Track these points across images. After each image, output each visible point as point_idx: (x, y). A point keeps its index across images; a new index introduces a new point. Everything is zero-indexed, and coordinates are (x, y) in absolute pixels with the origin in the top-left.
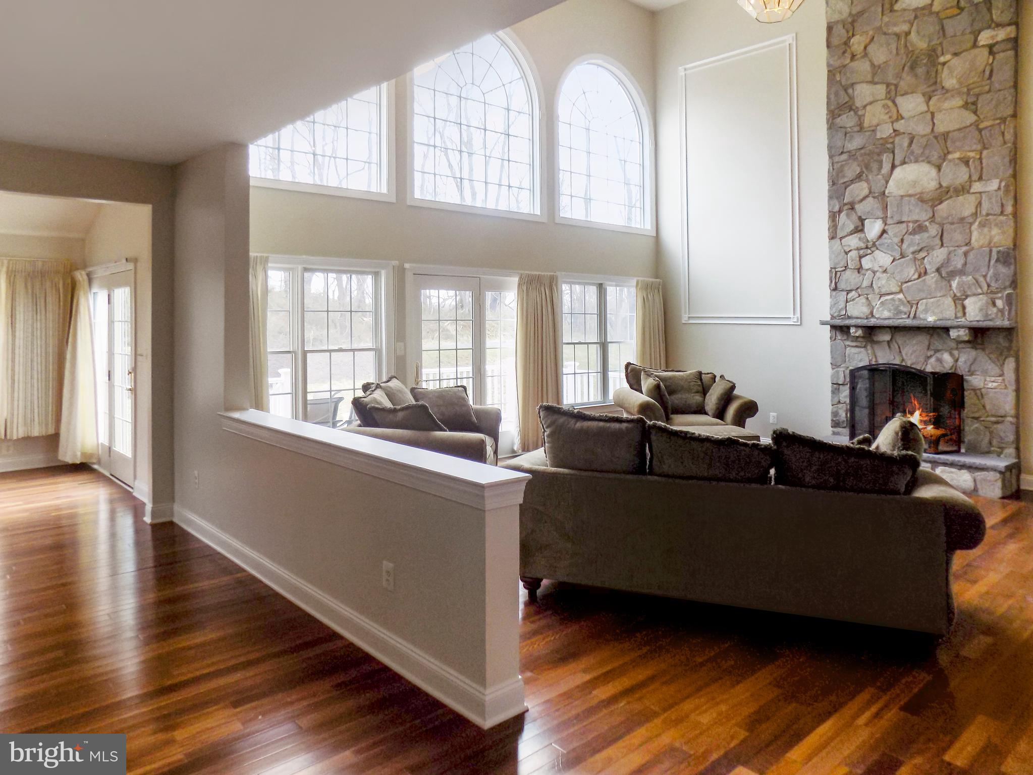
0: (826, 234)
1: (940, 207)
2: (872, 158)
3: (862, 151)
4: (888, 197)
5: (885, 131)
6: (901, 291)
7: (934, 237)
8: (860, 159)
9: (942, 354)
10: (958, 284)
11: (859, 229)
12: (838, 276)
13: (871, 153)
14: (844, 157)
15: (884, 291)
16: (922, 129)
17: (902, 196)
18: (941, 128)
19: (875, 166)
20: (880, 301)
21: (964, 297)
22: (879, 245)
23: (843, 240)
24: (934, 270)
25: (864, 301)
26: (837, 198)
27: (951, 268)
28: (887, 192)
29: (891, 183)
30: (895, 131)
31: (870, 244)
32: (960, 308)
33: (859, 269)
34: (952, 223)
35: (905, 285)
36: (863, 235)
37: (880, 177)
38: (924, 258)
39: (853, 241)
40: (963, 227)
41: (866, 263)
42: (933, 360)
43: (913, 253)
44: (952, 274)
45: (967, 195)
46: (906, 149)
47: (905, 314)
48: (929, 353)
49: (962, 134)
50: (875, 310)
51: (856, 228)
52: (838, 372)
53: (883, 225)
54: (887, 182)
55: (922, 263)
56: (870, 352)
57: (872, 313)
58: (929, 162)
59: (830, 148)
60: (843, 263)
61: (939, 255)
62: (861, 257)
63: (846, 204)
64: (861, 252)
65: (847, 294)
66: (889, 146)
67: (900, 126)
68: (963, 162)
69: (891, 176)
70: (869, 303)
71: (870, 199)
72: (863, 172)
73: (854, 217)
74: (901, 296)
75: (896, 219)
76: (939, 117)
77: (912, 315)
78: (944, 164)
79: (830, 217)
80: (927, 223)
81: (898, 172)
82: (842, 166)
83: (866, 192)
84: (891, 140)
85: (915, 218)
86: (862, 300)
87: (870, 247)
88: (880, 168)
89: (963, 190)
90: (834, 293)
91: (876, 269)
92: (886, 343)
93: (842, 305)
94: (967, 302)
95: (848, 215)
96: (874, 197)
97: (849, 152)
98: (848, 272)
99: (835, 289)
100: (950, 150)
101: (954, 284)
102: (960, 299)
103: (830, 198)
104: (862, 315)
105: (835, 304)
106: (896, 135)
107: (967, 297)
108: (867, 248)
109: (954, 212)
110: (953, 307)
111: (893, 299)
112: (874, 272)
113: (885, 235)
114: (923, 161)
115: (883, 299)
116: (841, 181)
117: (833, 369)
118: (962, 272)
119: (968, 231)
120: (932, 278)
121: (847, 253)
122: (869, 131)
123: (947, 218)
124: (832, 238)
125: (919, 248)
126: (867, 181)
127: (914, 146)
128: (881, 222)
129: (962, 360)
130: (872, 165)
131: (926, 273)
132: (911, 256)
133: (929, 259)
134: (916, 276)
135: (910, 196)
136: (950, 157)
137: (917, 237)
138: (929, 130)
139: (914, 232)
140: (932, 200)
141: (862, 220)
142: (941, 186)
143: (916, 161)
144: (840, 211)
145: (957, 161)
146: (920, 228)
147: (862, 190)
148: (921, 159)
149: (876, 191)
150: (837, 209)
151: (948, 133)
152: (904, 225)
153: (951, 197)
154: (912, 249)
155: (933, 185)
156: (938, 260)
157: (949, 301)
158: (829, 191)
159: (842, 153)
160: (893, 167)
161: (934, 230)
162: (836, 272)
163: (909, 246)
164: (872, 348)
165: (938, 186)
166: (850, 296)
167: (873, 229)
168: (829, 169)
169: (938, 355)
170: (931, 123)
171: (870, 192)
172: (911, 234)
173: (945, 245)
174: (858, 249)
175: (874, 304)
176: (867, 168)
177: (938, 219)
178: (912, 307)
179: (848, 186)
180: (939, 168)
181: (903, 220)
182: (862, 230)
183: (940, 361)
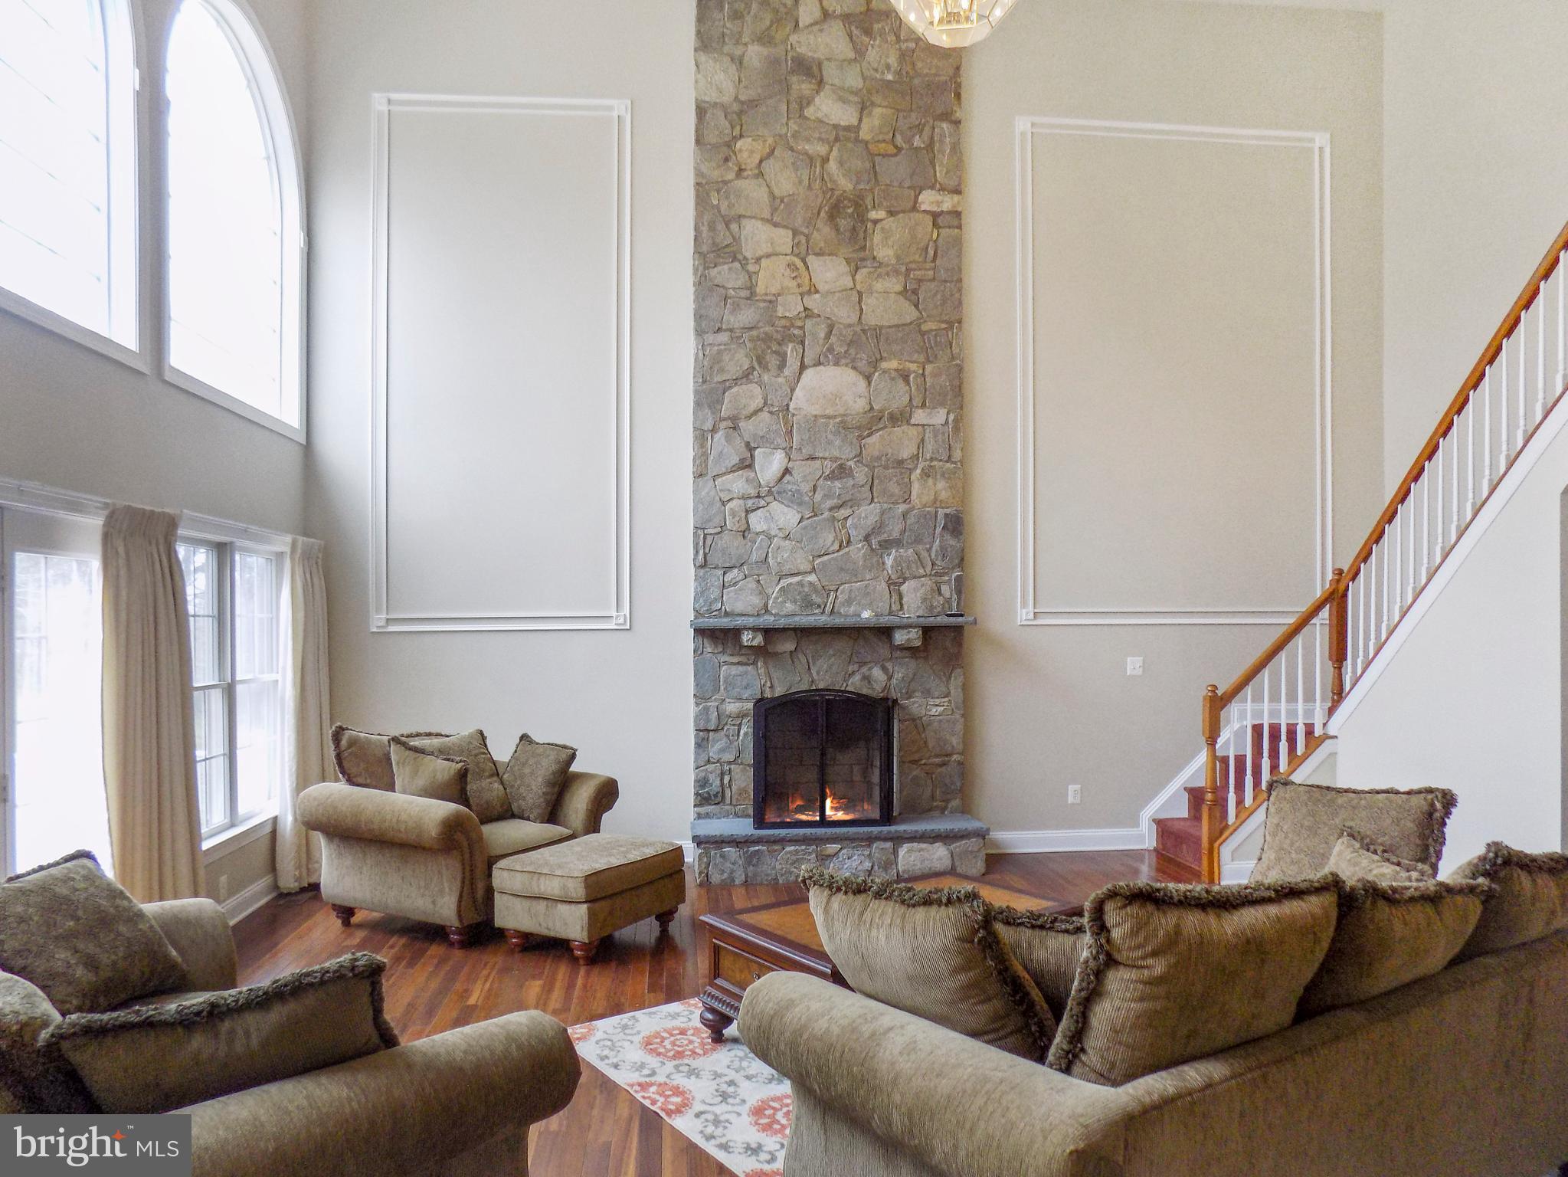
0: (688, 469)
1: (869, 440)
2: (769, 347)
3: (754, 333)
4: (793, 415)
5: (790, 307)
6: (813, 570)
7: (863, 486)
8: (749, 345)
9: (870, 669)
10: (895, 559)
11: (747, 464)
12: (709, 542)
13: (767, 339)
14: (723, 337)
15: (786, 569)
16: (845, 315)
17: (816, 416)
18: (872, 319)
19: (773, 361)
20: (779, 586)
21: (901, 580)
22: (779, 493)
23: (719, 481)
24: (860, 537)
25: (754, 585)
26: (710, 407)
27: (884, 536)
28: (792, 406)
29: (798, 392)
30: (806, 309)
31: (764, 491)
32: (895, 597)
33: (745, 532)
34: (886, 468)
35: (818, 561)
36: (752, 475)
37: (780, 380)
38: (846, 519)
39: (738, 484)
40: (901, 473)
41: (757, 522)
42: (857, 678)
43: (831, 509)
44: (887, 545)
45: (905, 427)
46: (821, 342)
47: (819, 606)
48: (850, 669)
49: (900, 335)
50: (771, 602)
51: (742, 460)
52: (706, 709)
53: (786, 460)
54: (792, 390)
55: (844, 526)
56: (761, 671)
57: (766, 605)
58: (854, 368)
59: (699, 317)
60: (717, 520)
61: (867, 514)
62: (747, 512)
63: (722, 420)
64: (750, 503)
65: (725, 573)
66: (796, 332)
67: (814, 302)
68: (901, 376)
69: (798, 381)
70: (762, 592)
71: (765, 415)
72: (754, 369)
73: (739, 443)
74: (812, 578)
75: (807, 451)
76: (869, 301)
77: (828, 609)
78: (877, 374)
79: (696, 437)
80: (851, 463)
81: (809, 375)
82: (719, 352)
83: (758, 402)
84: (799, 323)
85: (836, 453)
86: (751, 584)
87: (761, 497)
88: (782, 366)
89: (899, 418)
90: (702, 572)
91: (773, 533)
92: (787, 655)
93: (714, 593)
94: (904, 588)
95: (728, 439)
96: (771, 413)
97: (731, 330)
98: (726, 536)
99: (704, 566)
100: (885, 355)
101: (889, 561)
102: (894, 584)
103: (698, 404)
104: (749, 610)
105: (703, 592)
106: (807, 316)
107: (905, 580)
108: (758, 497)
109: (890, 451)
110: (888, 596)
111: (801, 584)
112: (770, 538)
113: (787, 477)
114: (847, 365)
115: (784, 583)
116: (718, 378)
117: (697, 704)
118: (897, 543)
119: (906, 480)
120: (857, 551)
121: (724, 504)
122: (765, 301)
123: (879, 458)
124: (699, 475)
125: (840, 502)
126: (760, 384)
127: (833, 339)
128: (784, 455)
129: (898, 676)
130: (768, 357)
131: (849, 542)
132: (827, 514)
133: (856, 520)
134: (836, 547)
135: (829, 417)
136: (884, 365)
137: (838, 484)
138: (854, 319)
139: (831, 477)
140: (858, 428)
141: (751, 450)
142: (872, 408)
143: (837, 364)
144: (714, 430)
145: (894, 374)
146: (841, 471)
147: (752, 397)
148: (843, 361)
149: (776, 404)
150: (709, 425)
151: (881, 328)
152: (818, 463)
153: (885, 427)
154: (829, 503)
155: (861, 405)
156: (869, 522)
157: (883, 585)
158: (696, 392)
159: (719, 330)
160: (803, 367)
161: (861, 475)
162: (705, 535)
163: (826, 496)
164: (765, 663)
165: (868, 408)
166: (729, 577)
167: (770, 465)
168: (697, 354)
169: (864, 670)
170: (857, 308)
171: (765, 403)
172: (827, 478)
173: (876, 500)
174: (744, 498)
175: (769, 591)
176: (760, 363)
177: (866, 459)
178: (828, 596)
179: (730, 388)
180: (868, 378)
181: (817, 455)
182: (750, 466)
183: (867, 678)
